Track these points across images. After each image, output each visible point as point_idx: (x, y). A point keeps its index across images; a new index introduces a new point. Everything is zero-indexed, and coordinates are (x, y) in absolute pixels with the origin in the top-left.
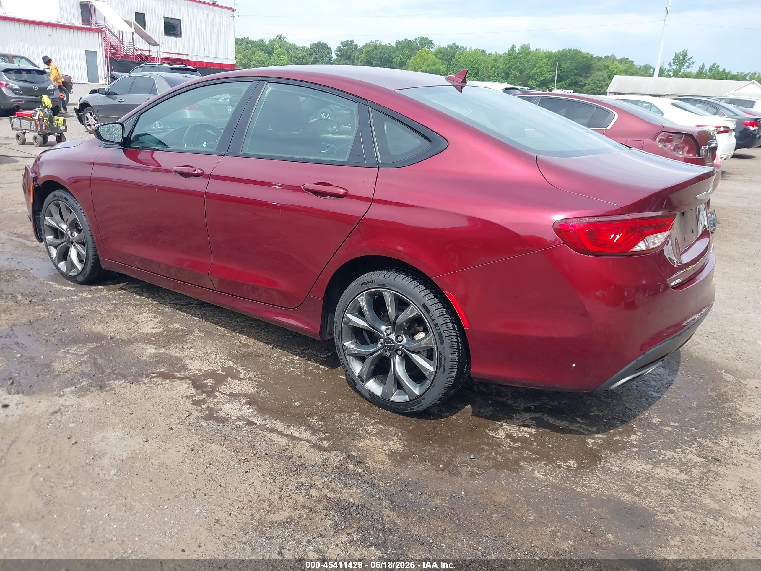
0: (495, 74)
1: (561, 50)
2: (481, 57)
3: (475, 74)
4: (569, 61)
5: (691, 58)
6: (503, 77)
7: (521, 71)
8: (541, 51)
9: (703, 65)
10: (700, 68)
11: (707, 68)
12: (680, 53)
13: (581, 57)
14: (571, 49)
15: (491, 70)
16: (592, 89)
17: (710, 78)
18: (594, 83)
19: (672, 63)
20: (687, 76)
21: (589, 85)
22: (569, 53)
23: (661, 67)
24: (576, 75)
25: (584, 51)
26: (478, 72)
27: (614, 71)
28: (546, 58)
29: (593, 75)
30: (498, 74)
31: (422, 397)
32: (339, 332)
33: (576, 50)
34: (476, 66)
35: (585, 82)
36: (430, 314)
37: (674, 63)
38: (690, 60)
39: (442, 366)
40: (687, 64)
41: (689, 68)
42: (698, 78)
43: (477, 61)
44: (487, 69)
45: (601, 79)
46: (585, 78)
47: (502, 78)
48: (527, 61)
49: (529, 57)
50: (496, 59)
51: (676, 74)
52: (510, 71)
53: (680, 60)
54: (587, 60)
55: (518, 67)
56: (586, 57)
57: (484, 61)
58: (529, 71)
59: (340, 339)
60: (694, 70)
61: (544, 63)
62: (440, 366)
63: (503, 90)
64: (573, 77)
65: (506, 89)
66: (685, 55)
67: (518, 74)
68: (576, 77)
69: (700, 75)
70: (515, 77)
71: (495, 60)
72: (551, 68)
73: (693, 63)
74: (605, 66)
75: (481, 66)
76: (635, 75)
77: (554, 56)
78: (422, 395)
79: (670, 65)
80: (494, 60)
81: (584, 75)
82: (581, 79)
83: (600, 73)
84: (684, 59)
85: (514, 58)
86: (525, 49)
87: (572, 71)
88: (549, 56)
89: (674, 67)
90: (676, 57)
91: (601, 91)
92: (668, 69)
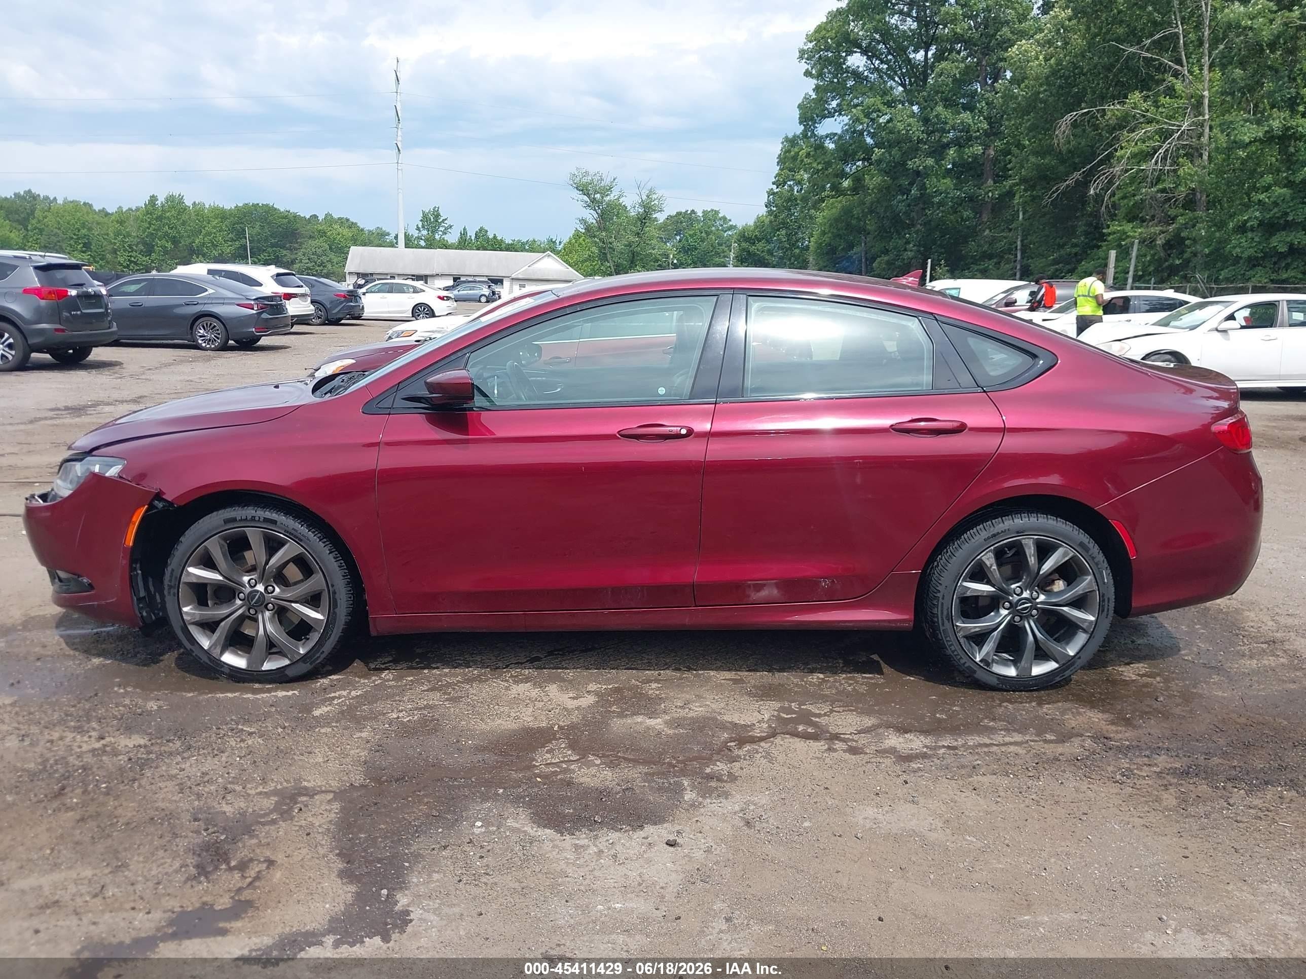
0: (124, 247)
1: (240, 205)
2: (91, 216)
3: (83, 247)
4: (258, 224)
5: (446, 219)
6: (142, 251)
7: (175, 241)
8: (207, 206)
9: (465, 229)
10: (461, 233)
11: (471, 234)
12: (430, 212)
13: (278, 217)
14: (258, 204)
15: (115, 239)
16: (308, 268)
17: (478, 249)
18: (309, 259)
19: (420, 226)
20: (446, 246)
21: (301, 262)
22: (256, 210)
23: (405, 233)
24: (273, 246)
25: (281, 207)
26: (90, 243)
27: (335, 239)
28: (217, 218)
29: (304, 246)
30: (130, 246)
31: (1077, 657)
32: (948, 609)
33: (267, 205)
34: (84, 231)
35: (293, 257)
36: (1090, 553)
37: (423, 227)
38: (446, 222)
39: (1106, 610)
40: (442, 229)
41: (446, 234)
42: (461, 249)
43: (84, 223)
44: (106, 237)
45: (319, 251)
46: (291, 250)
47: (140, 254)
48: (184, 223)
49: (185, 217)
50: (122, 218)
51: (431, 244)
52: (153, 241)
53: (431, 223)
54: (289, 222)
55: (166, 234)
56: (286, 217)
57: (98, 224)
58: (188, 241)
59: (950, 618)
60: (453, 237)
61: (214, 227)
62: (1103, 611)
63: (272, 277)
64: (270, 250)
65: (278, 275)
66: (437, 216)
67: (169, 245)
68: (274, 249)
69: (464, 244)
70: (166, 252)
71: (121, 222)
72: (230, 236)
73: (451, 227)
74: (319, 231)
75: (93, 232)
76: (368, 246)
77: (230, 215)
78: (1078, 653)
79: (418, 229)
80: (117, 222)
81: (287, 246)
82: (285, 252)
83: (312, 243)
84: (437, 221)
85: (159, 218)
86: (175, 203)
87: (266, 240)
88: (221, 215)
89: (425, 232)
90: (425, 218)
91: (324, 271)
92: (416, 235)
